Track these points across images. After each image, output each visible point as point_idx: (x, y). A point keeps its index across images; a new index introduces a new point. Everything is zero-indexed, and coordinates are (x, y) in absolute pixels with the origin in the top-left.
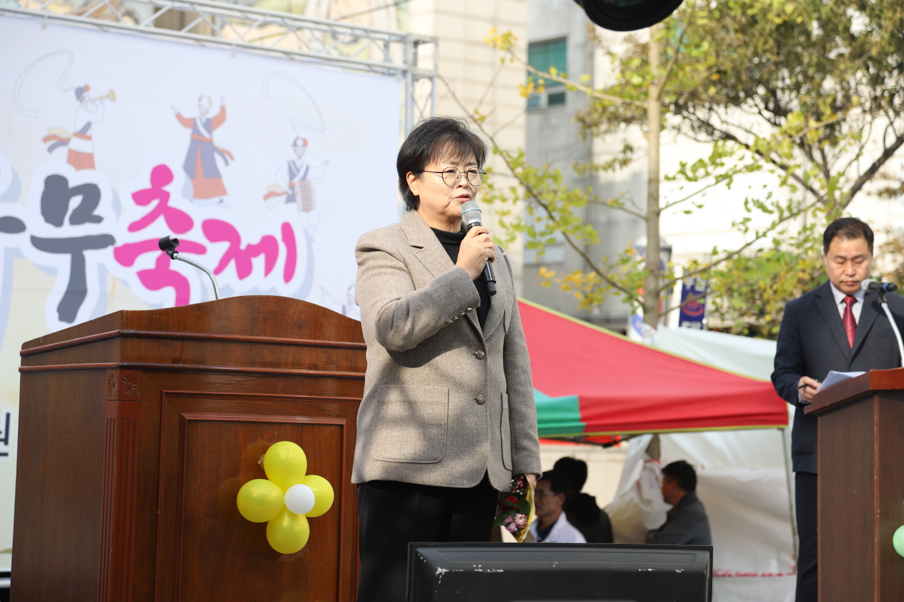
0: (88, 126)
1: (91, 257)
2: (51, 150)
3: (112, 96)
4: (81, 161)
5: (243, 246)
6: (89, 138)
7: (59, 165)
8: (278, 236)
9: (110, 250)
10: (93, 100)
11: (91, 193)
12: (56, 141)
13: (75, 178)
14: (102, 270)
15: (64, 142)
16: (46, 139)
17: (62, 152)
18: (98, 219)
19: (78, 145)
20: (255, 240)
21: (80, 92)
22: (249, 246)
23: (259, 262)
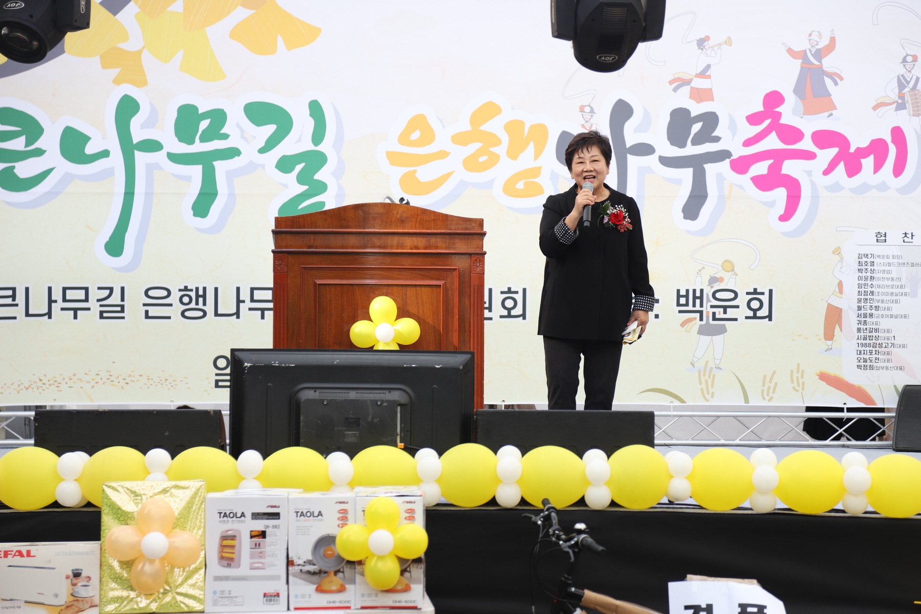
0: (708, 67)
1: (711, 169)
2: (675, 90)
3: (729, 42)
4: (701, 95)
5: (852, 150)
6: (709, 77)
7: (683, 100)
8: (888, 139)
9: (727, 162)
10: (713, 47)
11: (711, 120)
12: (680, 83)
13: (696, 109)
14: (720, 178)
15: (687, 82)
16: (671, 82)
17: (686, 90)
18: (717, 139)
19: (699, 83)
20: (864, 144)
21: (701, 43)
22: (858, 150)
23: (868, 163)
